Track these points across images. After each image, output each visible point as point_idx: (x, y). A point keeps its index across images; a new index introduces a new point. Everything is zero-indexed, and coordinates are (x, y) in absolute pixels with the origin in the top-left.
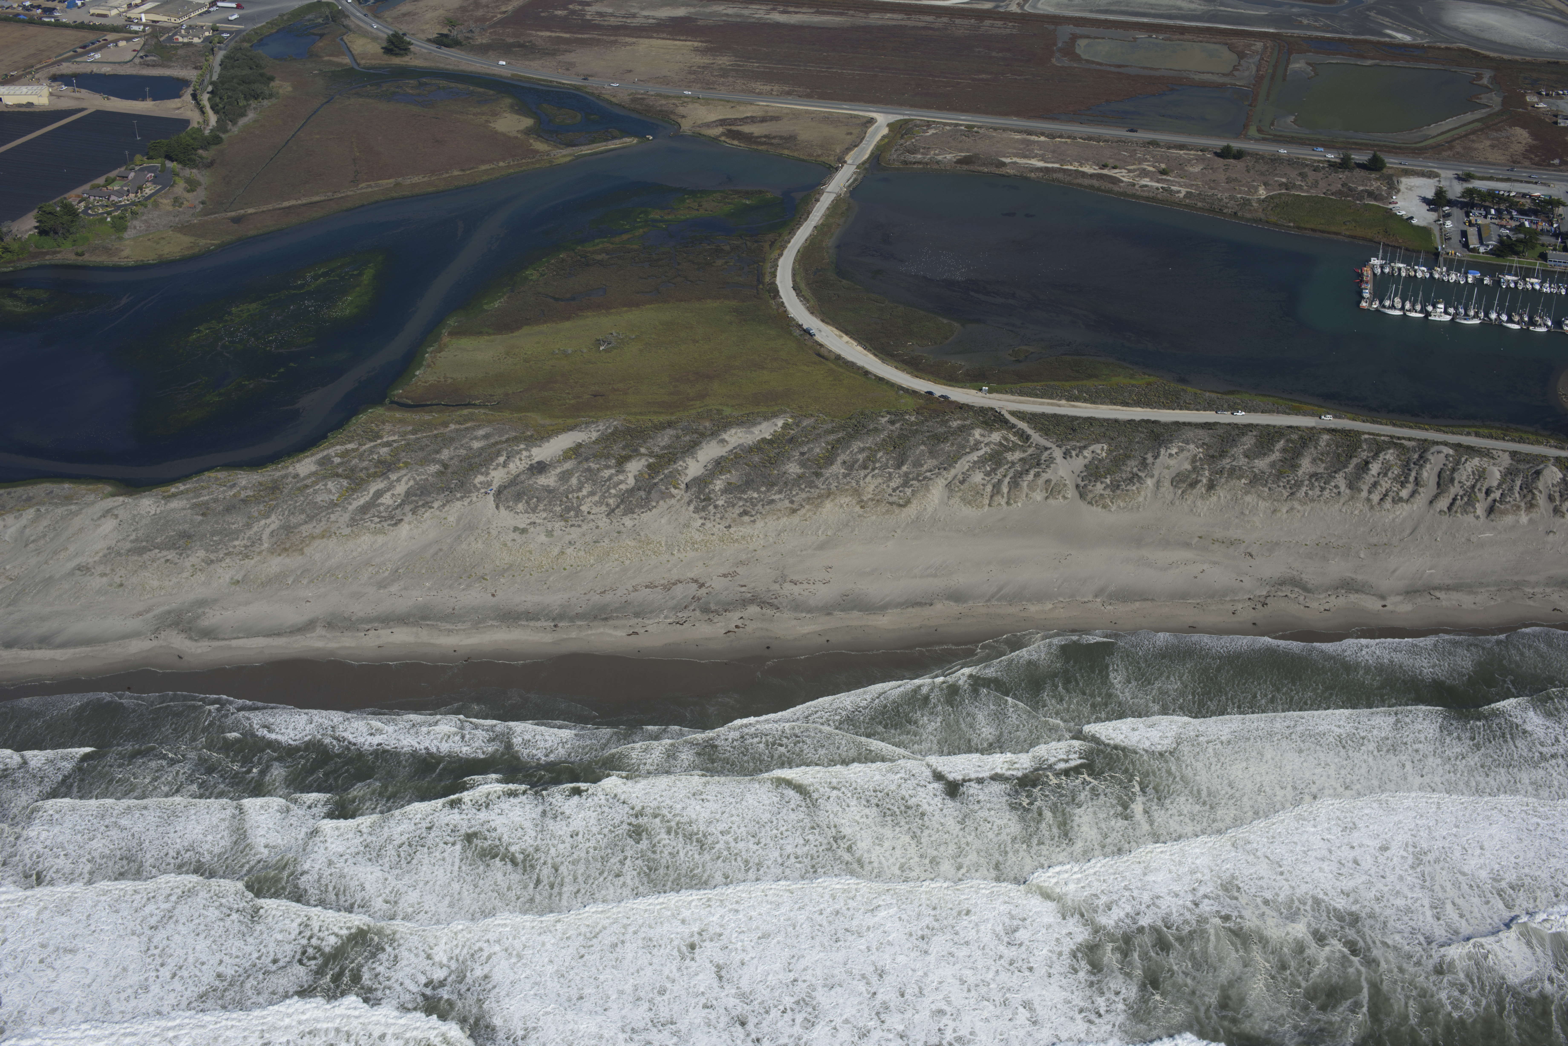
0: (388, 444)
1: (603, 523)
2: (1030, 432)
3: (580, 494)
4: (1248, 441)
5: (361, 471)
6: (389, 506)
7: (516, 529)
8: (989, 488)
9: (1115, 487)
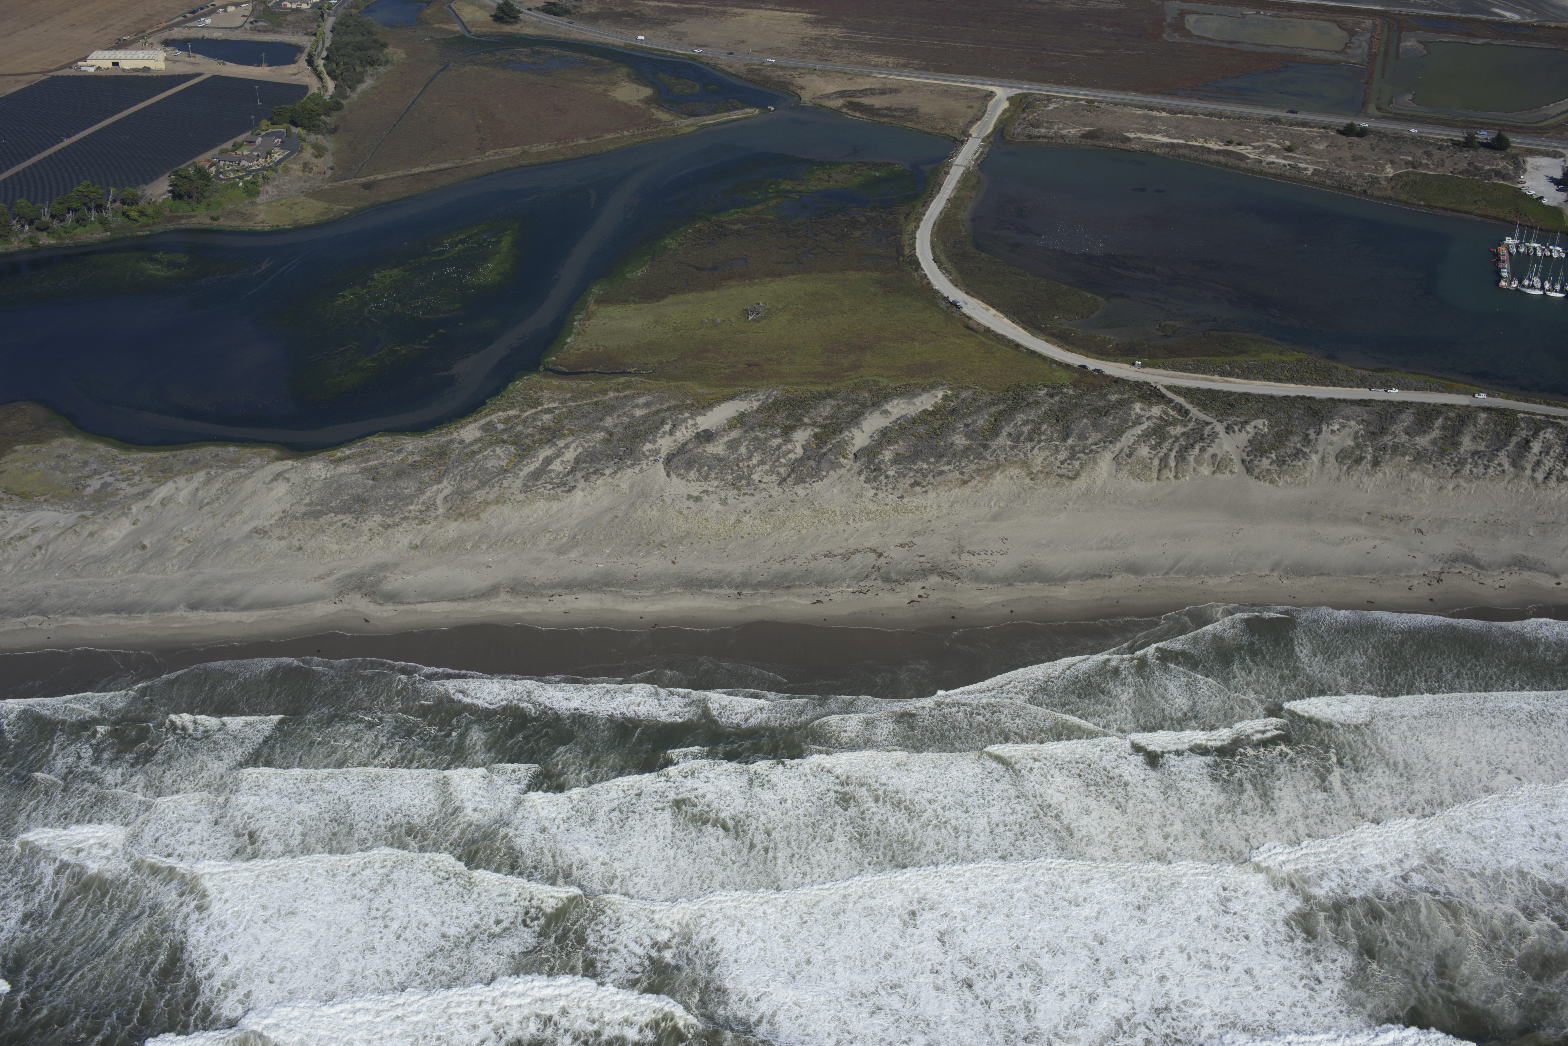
0: (549, 411)
1: (776, 491)
2: (1188, 406)
3: (751, 463)
4: (1407, 419)
5: (527, 437)
6: (559, 473)
7: (689, 497)
8: (1156, 462)
9: (1281, 462)
